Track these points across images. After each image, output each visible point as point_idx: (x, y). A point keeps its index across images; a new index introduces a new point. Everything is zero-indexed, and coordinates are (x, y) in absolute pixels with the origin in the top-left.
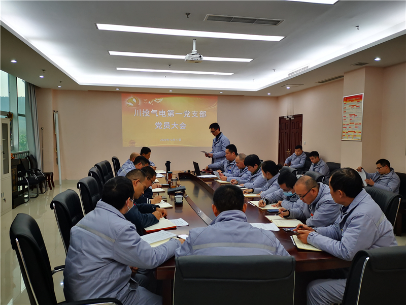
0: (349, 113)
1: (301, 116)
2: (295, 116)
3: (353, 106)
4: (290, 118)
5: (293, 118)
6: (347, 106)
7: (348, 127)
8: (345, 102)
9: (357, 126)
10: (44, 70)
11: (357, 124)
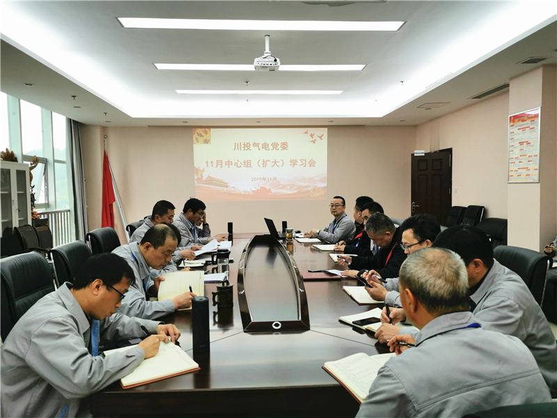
0: (518, 140)
3: (524, 129)
6: (515, 130)
7: (517, 162)
8: (512, 124)
9: (531, 159)
11: (531, 156)
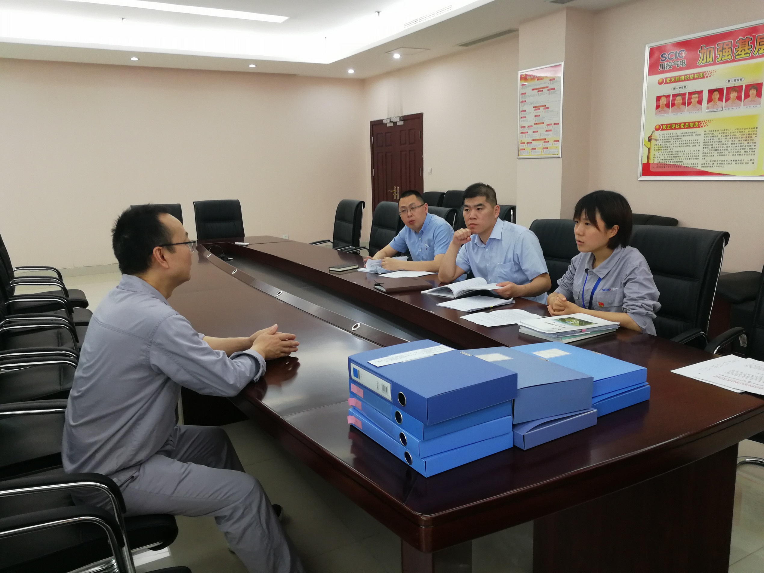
0: (532, 103)
1: (419, 118)
2: (405, 118)
3: (540, 90)
4: (395, 123)
5: (402, 123)
7: (530, 132)
8: (523, 82)
9: (550, 128)
11: (551, 124)
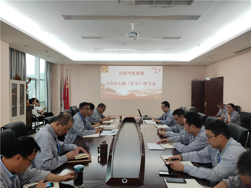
1: (222, 78)
10: (47, 51)
